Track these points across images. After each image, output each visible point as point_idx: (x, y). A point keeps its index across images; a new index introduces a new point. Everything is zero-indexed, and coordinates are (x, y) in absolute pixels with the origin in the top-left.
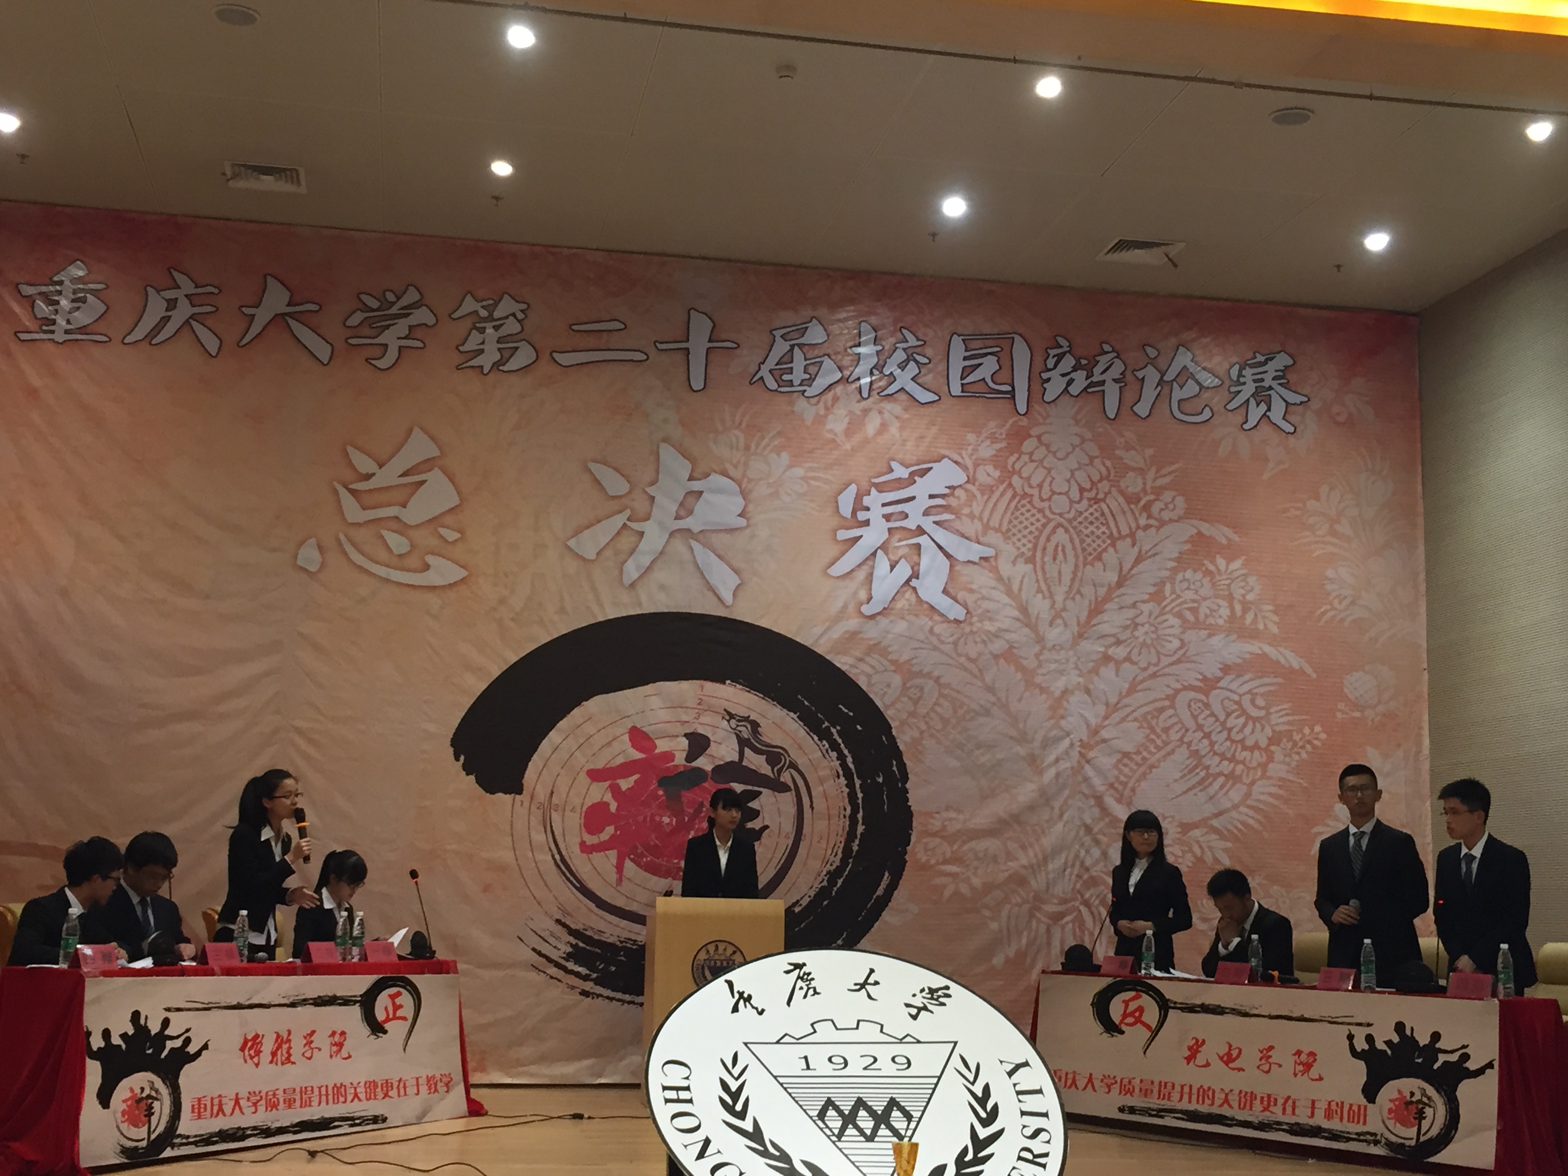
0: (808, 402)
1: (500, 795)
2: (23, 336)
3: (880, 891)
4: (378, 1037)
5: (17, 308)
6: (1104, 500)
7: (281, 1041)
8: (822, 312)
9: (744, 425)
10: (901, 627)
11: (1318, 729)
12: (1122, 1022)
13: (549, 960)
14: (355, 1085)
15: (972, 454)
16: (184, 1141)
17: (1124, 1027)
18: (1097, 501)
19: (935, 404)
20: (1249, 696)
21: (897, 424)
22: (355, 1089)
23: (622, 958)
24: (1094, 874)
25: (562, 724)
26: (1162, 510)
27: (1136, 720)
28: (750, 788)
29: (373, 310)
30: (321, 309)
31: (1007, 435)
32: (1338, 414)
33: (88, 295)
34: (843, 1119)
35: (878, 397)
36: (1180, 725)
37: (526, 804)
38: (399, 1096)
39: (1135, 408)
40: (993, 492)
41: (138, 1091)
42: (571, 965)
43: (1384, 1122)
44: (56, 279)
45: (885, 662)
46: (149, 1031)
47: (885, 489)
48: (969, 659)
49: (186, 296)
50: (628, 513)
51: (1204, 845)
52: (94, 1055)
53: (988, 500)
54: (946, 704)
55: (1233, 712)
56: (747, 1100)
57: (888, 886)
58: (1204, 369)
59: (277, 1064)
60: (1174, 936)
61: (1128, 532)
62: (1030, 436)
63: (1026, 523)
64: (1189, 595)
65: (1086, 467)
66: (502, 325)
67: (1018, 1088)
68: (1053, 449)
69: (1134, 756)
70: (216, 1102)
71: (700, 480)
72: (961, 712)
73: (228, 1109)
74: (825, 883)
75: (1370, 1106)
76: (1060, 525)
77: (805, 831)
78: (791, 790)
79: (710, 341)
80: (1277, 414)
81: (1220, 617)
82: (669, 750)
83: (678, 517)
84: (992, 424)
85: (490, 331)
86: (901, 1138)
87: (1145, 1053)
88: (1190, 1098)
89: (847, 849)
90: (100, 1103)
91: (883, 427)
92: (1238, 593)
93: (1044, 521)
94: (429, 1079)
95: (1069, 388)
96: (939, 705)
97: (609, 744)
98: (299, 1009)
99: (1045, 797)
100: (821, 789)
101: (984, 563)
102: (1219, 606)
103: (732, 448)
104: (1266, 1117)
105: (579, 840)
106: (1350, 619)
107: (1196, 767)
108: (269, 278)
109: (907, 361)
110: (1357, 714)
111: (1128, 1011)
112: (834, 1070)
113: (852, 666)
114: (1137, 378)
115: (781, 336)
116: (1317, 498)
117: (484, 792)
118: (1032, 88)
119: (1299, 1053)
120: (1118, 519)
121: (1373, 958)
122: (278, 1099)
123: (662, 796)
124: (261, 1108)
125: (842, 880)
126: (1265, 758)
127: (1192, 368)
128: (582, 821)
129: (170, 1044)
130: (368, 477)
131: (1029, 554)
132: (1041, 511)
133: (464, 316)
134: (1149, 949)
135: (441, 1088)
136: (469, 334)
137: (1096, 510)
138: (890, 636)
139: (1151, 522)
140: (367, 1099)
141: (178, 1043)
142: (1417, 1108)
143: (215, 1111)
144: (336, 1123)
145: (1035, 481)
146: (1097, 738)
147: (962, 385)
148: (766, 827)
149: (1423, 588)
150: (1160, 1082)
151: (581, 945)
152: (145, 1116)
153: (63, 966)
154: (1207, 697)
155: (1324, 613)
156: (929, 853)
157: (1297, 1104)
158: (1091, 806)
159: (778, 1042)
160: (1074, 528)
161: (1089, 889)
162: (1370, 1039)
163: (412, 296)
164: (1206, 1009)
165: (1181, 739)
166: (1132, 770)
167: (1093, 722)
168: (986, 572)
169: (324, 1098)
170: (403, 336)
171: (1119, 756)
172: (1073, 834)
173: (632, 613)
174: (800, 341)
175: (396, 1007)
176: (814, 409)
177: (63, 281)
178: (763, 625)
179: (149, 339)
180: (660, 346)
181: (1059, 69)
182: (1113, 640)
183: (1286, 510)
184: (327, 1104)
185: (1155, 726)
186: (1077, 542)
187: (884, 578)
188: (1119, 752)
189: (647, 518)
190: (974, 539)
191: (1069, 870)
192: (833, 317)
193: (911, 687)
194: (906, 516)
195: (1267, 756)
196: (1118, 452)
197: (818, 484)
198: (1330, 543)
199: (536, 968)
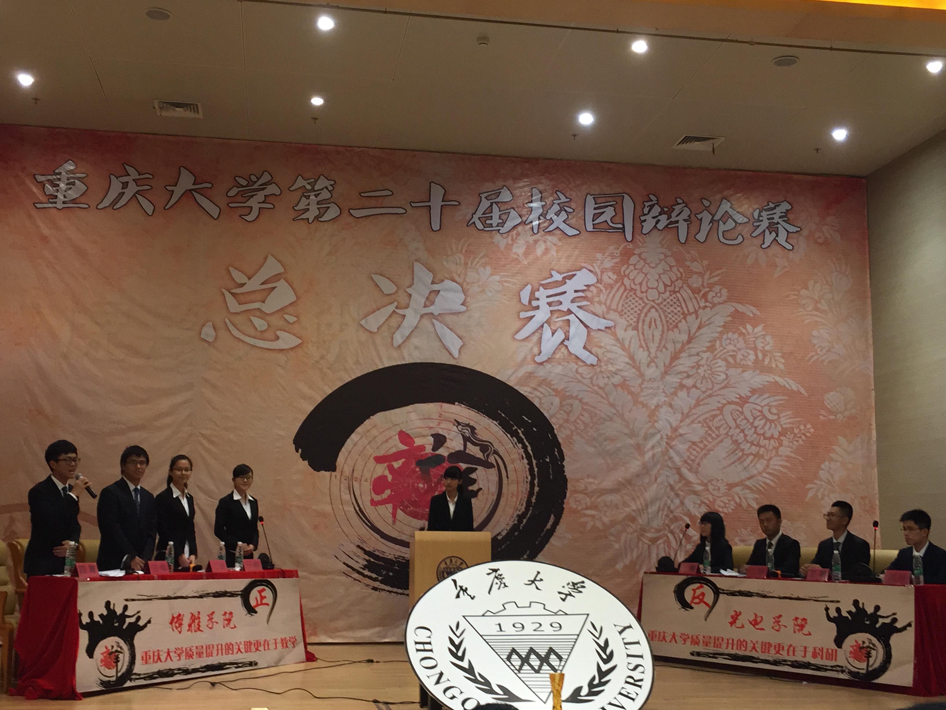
0: (502, 236)
1: (323, 472)
2: (38, 206)
3: (548, 526)
4: (252, 615)
5: (35, 190)
6: (678, 291)
7: (195, 618)
8: (510, 182)
9: (464, 251)
10: (559, 369)
11: (809, 426)
12: (692, 602)
13: (353, 569)
14: (239, 644)
15: (600, 266)
16: (138, 677)
17: (693, 605)
18: (675, 292)
19: (577, 237)
20: (767, 408)
21: (555, 248)
22: (239, 646)
23: (397, 568)
24: (675, 514)
25: (359, 429)
26: (714, 297)
27: (700, 422)
28: (470, 466)
29: (244, 187)
30: (212, 186)
31: (621, 254)
32: (819, 238)
33: (76, 181)
34: (522, 661)
35: (543, 232)
36: (726, 425)
37: (338, 477)
38: (265, 650)
39: (696, 237)
40: (612, 288)
41: (110, 648)
42: (366, 572)
43: (847, 660)
44: (57, 171)
45: (550, 390)
46: (116, 612)
47: (548, 287)
48: (600, 388)
49: (134, 180)
50: (396, 304)
51: (741, 496)
52: (84, 627)
53: (610, 292)
54: (586, 414)
55: (758, 417)
56: (465, 650)
57: (553, 523)
58: (738, 212)
59: (192, 632)
61: (693, 311)
62: (634, 254)
63: (632, 306)
64: (731, 347)
65: (668, 272)
66: (320, 193)
67: (625, 641)
68: (648, 262)
69: (699, 444)
70: (156, 654)
71: (438, 283)
72: (595, 419)
73: (163, 658)
75: (839, 650)
76: (653, 307)
77: (503, 491)
78: (494, 467)
79: (443, 201)
80: (782, 239)
81: (750, 360)
82: (421, 444)
83: (425, 306)
84: (612, 248)
85: (312, 197)
86: (555, 670)
87: (706, 620)
88: (733, 646)
89: (529, 502)
90: (88, 655)
91: (547, 251)
92: (760, 345)
93: (643, 305)
94: (282, 640)
95: (657, 226)
96: (582, 415)
97: (387, 441)
98: (205, 599)
99: (646, 469)
100: (512, 466)
101: (607, 330)
102: (749, 354)
103: (457, 264)
104: (778, 657)
105: (369, 498)
106: (828, 360)
107: (736, 449)
108: (182, 168)
109: (560, 211)
110: (832, 417)
111: (696, 595)
112: (516, 631)
113: (530, 393)
114: (698, 218)
115: (485, 198)
116: (807, 288)
117: (313, 471)
118: (629, 46)
119: (796, 619)
120: (687, 303)
121: (840, 563)
122: (193, 652)
123: (419, 471)
124: (183, 657)
125: (526, 520)
126: (777, 444)
127: (730, 211)
128: (371, 487)
129: (128, 620)
130: (242, 285)
131: (634, 325)
132: (641, 299)
133: (296, 189)
135: (290, 645)
136: (300, 200)
137: (674, 298)
138: (552, 374)
139: (708, 304)
140: (246, 652)
141: (133, 620)
142: (866, 651)
143: (156, 659)
144: (228, 666)
145: (637, 281)
146: (677, 434)
147: (593, 224)
148: (480, 489)
149: (871, 341)
150: (715, 637)
151: (372, 560)
152: (114, 662)
153: (67, 574)
154: (742, 408)
155: (812, 356)
156: (577, 503)
157: (796, 649)
158: (674, 474)
159: (483, 616)
160: (661, 309)
161: (673, 523)
162: (838, 610)
163: (266, 178)
164: (742, 593)
165: (727, 434)
166: (698, 452)
167: (674, 425)
168: (610, 336)
169: (220, 651)
170: (262, 201)
171: (690, 444)
172: (663, 490)
173: (399, 363)
174: (496, 200)
175: (262, 598)
176: (505, 240)
177: (61, 173)
178: (477, 370)
179: (112, 205)
180: (413, 205)
181: (645, 36)
182: (685, 375)
183: (788, 296)
184: (222, 655)
185: (711, 426)
186: (663, 317)
187: (549, 340)
188: (690, 442)
189: (407, 307)
190: (601, 315)
191: (661, 512)
192: (516, 186)
193: (565, 405)
194: (561, 303)
195: (779, 443)
196: (688, 263)
197: (508, 285)
198: (815, 315)
199: (346, 574)
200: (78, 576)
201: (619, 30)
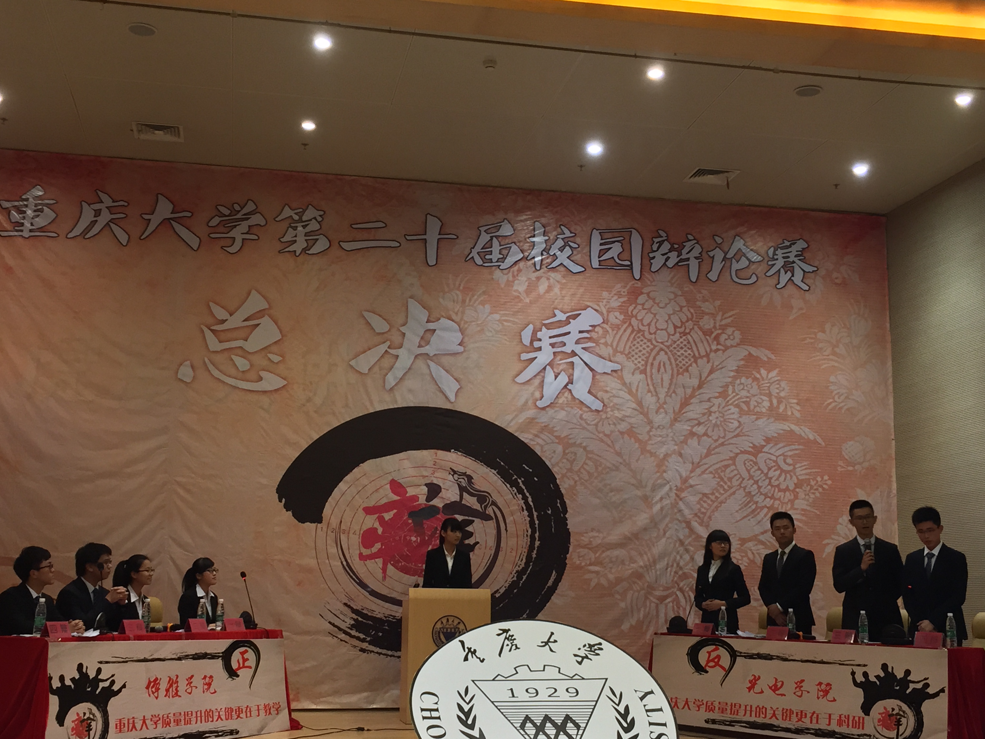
0: (502, 273)
1: (308, 523)
2: (3, 234)
3: (550, 583)
4: (233, 679)
6: (689, 333)
7: (172, 682)
8: (511, 216)
9: (461, 288)
10: (562, 415)
11: (826, 478)
12: (706, 665)
13: (340, 629)
14: (219, 710)
15: (606, 305)
17: (708, 669)
18: (685, 334)
19: (582, 274)
20: (782, 457)
21: (559, 286)
22: (219, 712)
23: (387, 628)
24: (686, 571)
25: (347, 478)
26: (726, 339)
27: (711, 473)
28: (467, 518)
29: (226, 216)
30: (192, 215)
31: (628, 293)
32: (836, 278)
33: (44, 207)
34: (536, 729)
35: (546, 269)
36: (739, 476)
37: (325, 529)
38: (247, 717)
39: (708, 275)
40: (619, 329)
41: (82, 715)
42: (353, 633)
43: (875, 727)
44: (24, 197)
45: (552, 438)
46: (89, 676)
47: (551, 328)
48: (605, 435)
49: (107, 207)
50: (388, 343)
51: (755, 552)
52: (54, 692)
53: (616, 334)
54: (591, 463)
55: (772, 467)
56: (475, 717)
57: (555, 580)
58: (751, 250)
59: (169, 697)
60: (738, 610)
61: (705, 354)
62: (642, 293)
63: (641, 348)
64: (744, 393)
65: (678, 313)
66: (308, 225)
67: (647, 708)
68: (657, 302)
69: (710, 496)
70: (131, 721)
71: (434, 322)
72: (600, 469)
73: (138, 726)
74: (515, 579)
75: (866, 718)
76: (662, 349)
77: (502, 545)
78: (492, 519)
79: (439, 234)
80: (798, 277)
81: (764, 407)
82: (414, 494)
83: (420, 346)
84: (619, 286)
85: (300, 228)
87: (721, 685)
88: (751, 713)
89: (529, 557)
90: (58, 723)
91: (550, 289)
92: (774, 392)
93: (652, 347)
94: (265, 706)
95: (667, 263)
96: (587, 464)
97: (377, 490)
98: (183, 661)
99: (654, 523)
100: (512, 518)
101: (614, 374)
102: (763, 400)
103: (454, 301)
104: (800, 725)
105: (358, 552)
106: (846, 407)
107: (749, 502)
108: (160, 196)
109: (564, 246)
110: (850, 468)
111: (711, 658)
112: (530, 697)
113: (531, 440)
114: (709, 256)
115: (485, 231)
116: (824, 332)
117: (297, 522)
118: (645, 73)
119: (820, 684)
120: (698, 345)
121: (867, 623)
122: (170, 720)
123: (411, 523)
124: (160, 725)
125: (526, 576)
126: (792, 497)
127: (744, 249)
128: (360, 540)
129: (101, 685)
130: (223, 321)
131: (642, 368)
132: (650, 340)
133: (283, 220)
134: (723, 618)
135: (273, 711)
136: (287, 230)
137: (684, 340)
138: (555, 421)
139: (719, 347)
140: (226, 719)
141: (107, 684)
142: (896, 718)
143: (130, 728)
144: (207, 735)
145: (646, 322)
146: (687, 485)
147: (599, 261)
148: (478, 543)
149: (891, 388)
150: (732, 704)
151: (360, 619)
152: (86, 731)
154: (756, 458)
155: (829, 404)
156: (581, 559)
157: (820, 716)
158: (684, 528)
159: (493, 680)
160: (671, 351)
161: (682, 581)
162: (865, 674)
163: (250, 207)
164: (760, 656)
165: (740, 485)
166: (708, 505)
167: (684, 475)
168: (616, 380)
169: (199, 718)
170: (245, 232)
171: (701, 496)
172: (672, 545)
173: (392, 407)
174: (497, 234)
175: (245, 660)
176: (506, 277)
177: (28, 198)
178: (475, 415)
179: (83, 235)
180: (408, 238)
181: (661, 61)
182: (696, 422)
183: (805, 339)
184: (201, 722)
185: (723, 476)
186: (673, 360)
187: (551, 383)
188: (700, 493)
189: (400, 347)
190: (607, 358)
191: (669, 569)
192: (518, 219)
193: (568, 453)
194: (565, 344)
195: (794, 495)
196: (698, 303)
197: (509, 324)
198: (832, 360)
199: (332, 634)
200: (48, 636)
201: (637, 55)
